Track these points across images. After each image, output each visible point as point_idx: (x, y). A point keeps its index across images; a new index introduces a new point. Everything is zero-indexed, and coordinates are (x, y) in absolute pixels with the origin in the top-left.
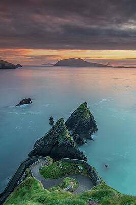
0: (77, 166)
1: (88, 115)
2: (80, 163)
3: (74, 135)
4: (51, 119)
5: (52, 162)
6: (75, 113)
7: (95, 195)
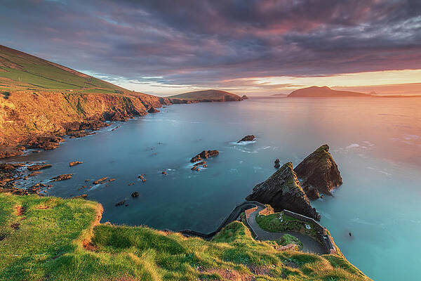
0: (303, 224)
1: (329, 161)
2: (308, 221)
3: (305, 185)
4: (277, 162)
5: (272, 212)
6: (310, 158)
7: (296, 257)
